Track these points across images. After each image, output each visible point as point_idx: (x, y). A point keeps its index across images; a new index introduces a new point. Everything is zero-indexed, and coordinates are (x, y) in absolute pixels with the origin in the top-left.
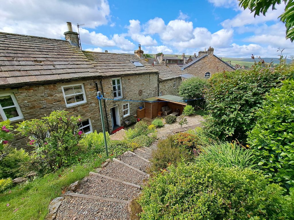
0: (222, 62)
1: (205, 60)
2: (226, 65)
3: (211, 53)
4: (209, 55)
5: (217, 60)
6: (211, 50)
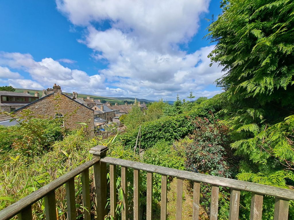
1: (50, 99)
3: (57, 91)
4: (55, 94)
5: (67, 99)
6: (56, 88)
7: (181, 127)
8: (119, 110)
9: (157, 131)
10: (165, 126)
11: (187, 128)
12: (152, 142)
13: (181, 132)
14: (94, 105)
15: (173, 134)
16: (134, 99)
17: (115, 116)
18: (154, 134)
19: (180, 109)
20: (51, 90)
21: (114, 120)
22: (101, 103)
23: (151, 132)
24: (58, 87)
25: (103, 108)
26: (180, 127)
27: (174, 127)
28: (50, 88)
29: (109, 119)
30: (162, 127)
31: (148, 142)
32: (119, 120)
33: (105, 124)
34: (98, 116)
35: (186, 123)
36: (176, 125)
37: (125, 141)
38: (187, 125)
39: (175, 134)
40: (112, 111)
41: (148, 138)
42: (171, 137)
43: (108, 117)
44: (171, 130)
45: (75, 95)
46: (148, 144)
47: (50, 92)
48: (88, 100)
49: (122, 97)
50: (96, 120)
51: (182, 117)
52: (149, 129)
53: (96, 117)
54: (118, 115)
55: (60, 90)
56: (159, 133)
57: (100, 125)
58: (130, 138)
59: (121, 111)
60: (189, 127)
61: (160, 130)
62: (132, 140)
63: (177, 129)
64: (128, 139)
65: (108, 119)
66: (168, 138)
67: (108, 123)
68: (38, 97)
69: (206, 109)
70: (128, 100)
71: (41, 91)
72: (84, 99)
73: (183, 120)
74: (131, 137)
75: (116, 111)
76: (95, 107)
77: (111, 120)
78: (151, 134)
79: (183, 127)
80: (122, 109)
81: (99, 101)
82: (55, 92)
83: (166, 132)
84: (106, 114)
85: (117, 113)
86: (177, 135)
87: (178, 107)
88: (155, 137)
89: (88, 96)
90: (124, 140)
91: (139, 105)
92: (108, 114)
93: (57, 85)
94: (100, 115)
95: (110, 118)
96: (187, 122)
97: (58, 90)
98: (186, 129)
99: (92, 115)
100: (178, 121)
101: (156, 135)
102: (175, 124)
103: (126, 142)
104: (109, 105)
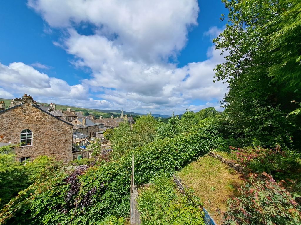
0: (49, 116)
1: (17, 112)
2: (56, 119)
3: (27, 102)
4: (24, 105)
5: (40, 112)
6: (27, 98)
7: (182, 153)
8: (104, 124)
9: (154, 159)
10: (164, 153)
11: (188, 153)
12: (147, 174)
13: (182, 159)
14: (74, 118)
15: (173, 162)
16: (120, 112)
17: (99, 130)
18: (150, 164)
19: (175, 128)
20: (20, 100)
21: (98, 135)
22: (83, 116)
23: (146, 161)
24: (29, 97)
25: (85, 121)
26: (180, 153)
27: (174, 153)
28: (18, 99)
29: (92, 134)
30: (160, 154)
31: (142, 175)
32: (103, 135)
33: (86, 140)
34: (78, 131)
35: (187, 148)
36: (176, 150)
37: (111, 176)
38: (189, 150)
39: (175, 162)
40: (96, 124)
41: (142, 169)
42: (171, 167)
43: (91, 132)
44: (171, 157)
45: (53, 106)
46: (141, 177)
47: (18, 103)
48: (68, 112)
49: (107, 109)
50: (75, 136)
51: (182, 141)
52: (143, 157)
53: (76, 132)
54: (102, 130)
55: (31, 101)
56: (156, 162)
57: (80, 142)
58: (117, 171)
59: (106, 125)
60: (190, 152)
61: (157, 158)
62: (121, 173)
63: (177, 156)
64: (115, 173)
65: (90, 134)
66: (167, 168)
67: (90, 138)
68: (3, 108)
69: (208, 130)
70: (114, 113)
71: (9, 100)
72: (63, 111)
73: (184, 144)
74: (119, 169)
75: (100, 125)
76: (76, 120)
77: (94, 135)
78: (146, 165)
79: (184, 152)
80: (107, 123)
81: (81, 113)
82: (24, 103)
83: (165, 161)
84: (89, 128)
85: (101, 128)
86: (177, 164)
87: (174, 125)
88: (151, 168)
89: (68, 107)
90: (110, 174)
91: (126, 118)
92: (91, 129)
93: (28, 95)
94: (81, 130)
95: (93, 132)
96: (189, 146)
97: (29, 101)
98: (188, 155)
99: (71, 130)
100: (178, 145)
101: (153, 165)
102: (174, 149)
103: (112, 178)
104: (93, 118)
